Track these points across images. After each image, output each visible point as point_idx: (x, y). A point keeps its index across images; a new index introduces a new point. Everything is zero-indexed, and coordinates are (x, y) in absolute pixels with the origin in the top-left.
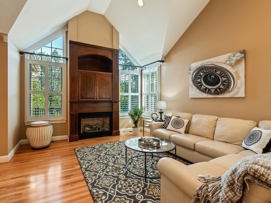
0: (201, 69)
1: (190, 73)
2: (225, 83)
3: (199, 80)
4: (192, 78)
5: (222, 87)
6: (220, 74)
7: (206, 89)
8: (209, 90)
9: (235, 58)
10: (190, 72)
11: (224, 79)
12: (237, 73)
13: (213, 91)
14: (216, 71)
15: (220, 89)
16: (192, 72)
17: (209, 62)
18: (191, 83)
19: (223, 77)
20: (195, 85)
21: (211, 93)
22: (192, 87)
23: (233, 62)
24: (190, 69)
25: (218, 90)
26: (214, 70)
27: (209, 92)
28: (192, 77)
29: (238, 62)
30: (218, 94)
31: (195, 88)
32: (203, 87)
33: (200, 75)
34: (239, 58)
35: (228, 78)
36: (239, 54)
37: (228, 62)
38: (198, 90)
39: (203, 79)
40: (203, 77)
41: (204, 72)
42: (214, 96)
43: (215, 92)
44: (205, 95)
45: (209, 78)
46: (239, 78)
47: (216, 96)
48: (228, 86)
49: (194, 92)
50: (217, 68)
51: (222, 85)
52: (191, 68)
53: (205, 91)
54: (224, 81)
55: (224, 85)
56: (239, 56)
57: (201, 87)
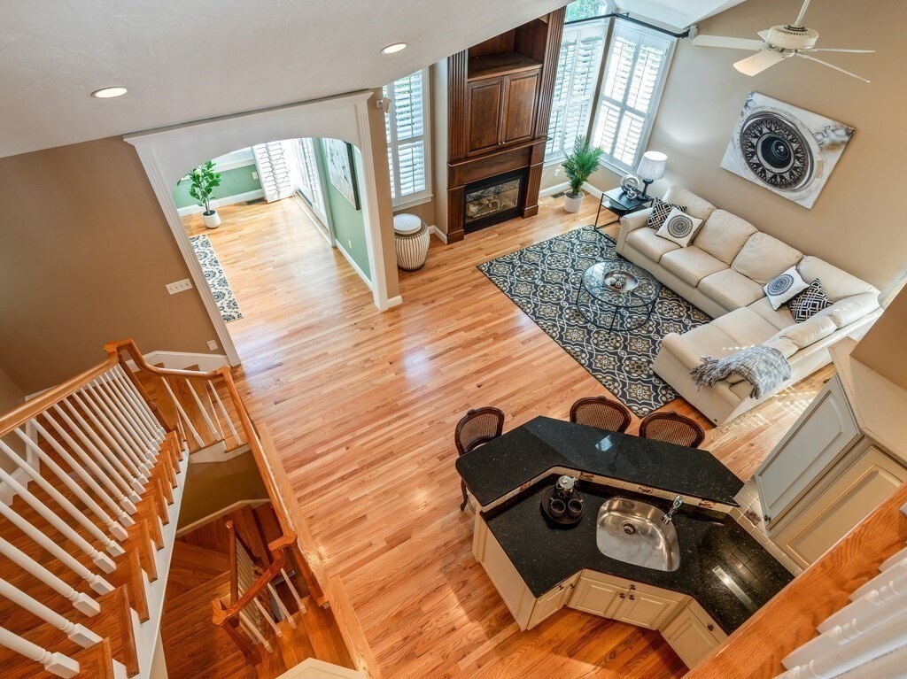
0: (767, 119)
1: (742, 114)
2: (794, 172)
3: (754, 141)
4: (743, 127)
5: (787, 176)
6: (796, 152)
7: (759, 165)
8: (764, 171)
9: (833, 136)
10: (744, 110)
11: (797, 164)
12: (821, 164)
13: (769, 175)
14: (791, 141)
15: (782, 177)
16: (748, 113)
17: (790, 115)
18: (737, 136)
19: (798, 158)
20: (742, 145)
21: (764, 178)
22: (735, 148)
23: (827, 141)
24: (746, 105)
25: (778, 179)
26: (790, 137)
27: (762, 174)
28: (744, 125)
29: (834, 146)
30: (775, 185)
31: (739, 152)
32: (755, 158)
33: (761, 132)
34: (839, 140)
35: (805, 165)
36: (842, 132)
37: (819, 137)
38: (743, 160)
39: (763, 142)
40: (764, 138)
41: (770, 129)
42: (765, 186)
43: (771, 178)
44: (750, 176)
45: (773, 148)
46: (820, 174)
47: (770, 188)
48: (797, 181)
49: (733, 160)
50: (797, 137)
51: (788, 173)
52: (750, 104)
53: (755, 167)
54: (795, 169)
55: (791, 174)
56: (841, 135)
57: (752, 157)
